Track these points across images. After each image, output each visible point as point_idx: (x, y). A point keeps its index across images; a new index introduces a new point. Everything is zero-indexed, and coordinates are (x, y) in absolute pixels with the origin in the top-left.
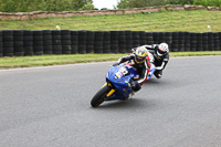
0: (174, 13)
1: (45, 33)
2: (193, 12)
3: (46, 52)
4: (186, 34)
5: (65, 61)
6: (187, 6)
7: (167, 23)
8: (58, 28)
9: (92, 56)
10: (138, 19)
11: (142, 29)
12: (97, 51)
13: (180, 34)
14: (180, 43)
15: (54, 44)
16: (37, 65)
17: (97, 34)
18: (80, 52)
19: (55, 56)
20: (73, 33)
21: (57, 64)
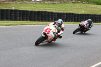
0: (68, 4)
1: (7, 10)
2: (76, 4)
3: (7, 19)
4: (73, 14)
5: (16, 24)
6: (73, 1)
7: (64, 9)
8: (13, 8)
9: (29, 22)
10: (51, 6)
11: (52, 11)
12: (31, 20)
13: (70, 14)
14: (69, 18)
15: (11, 16)
16: (2, 25)
17: (31, 12)
18: (23, 20)
19: (11, 22)
20: (20, 11)
21: (12, 25)
